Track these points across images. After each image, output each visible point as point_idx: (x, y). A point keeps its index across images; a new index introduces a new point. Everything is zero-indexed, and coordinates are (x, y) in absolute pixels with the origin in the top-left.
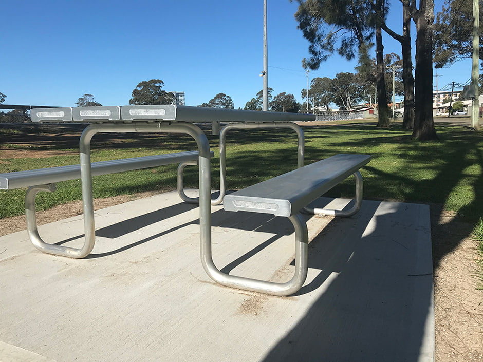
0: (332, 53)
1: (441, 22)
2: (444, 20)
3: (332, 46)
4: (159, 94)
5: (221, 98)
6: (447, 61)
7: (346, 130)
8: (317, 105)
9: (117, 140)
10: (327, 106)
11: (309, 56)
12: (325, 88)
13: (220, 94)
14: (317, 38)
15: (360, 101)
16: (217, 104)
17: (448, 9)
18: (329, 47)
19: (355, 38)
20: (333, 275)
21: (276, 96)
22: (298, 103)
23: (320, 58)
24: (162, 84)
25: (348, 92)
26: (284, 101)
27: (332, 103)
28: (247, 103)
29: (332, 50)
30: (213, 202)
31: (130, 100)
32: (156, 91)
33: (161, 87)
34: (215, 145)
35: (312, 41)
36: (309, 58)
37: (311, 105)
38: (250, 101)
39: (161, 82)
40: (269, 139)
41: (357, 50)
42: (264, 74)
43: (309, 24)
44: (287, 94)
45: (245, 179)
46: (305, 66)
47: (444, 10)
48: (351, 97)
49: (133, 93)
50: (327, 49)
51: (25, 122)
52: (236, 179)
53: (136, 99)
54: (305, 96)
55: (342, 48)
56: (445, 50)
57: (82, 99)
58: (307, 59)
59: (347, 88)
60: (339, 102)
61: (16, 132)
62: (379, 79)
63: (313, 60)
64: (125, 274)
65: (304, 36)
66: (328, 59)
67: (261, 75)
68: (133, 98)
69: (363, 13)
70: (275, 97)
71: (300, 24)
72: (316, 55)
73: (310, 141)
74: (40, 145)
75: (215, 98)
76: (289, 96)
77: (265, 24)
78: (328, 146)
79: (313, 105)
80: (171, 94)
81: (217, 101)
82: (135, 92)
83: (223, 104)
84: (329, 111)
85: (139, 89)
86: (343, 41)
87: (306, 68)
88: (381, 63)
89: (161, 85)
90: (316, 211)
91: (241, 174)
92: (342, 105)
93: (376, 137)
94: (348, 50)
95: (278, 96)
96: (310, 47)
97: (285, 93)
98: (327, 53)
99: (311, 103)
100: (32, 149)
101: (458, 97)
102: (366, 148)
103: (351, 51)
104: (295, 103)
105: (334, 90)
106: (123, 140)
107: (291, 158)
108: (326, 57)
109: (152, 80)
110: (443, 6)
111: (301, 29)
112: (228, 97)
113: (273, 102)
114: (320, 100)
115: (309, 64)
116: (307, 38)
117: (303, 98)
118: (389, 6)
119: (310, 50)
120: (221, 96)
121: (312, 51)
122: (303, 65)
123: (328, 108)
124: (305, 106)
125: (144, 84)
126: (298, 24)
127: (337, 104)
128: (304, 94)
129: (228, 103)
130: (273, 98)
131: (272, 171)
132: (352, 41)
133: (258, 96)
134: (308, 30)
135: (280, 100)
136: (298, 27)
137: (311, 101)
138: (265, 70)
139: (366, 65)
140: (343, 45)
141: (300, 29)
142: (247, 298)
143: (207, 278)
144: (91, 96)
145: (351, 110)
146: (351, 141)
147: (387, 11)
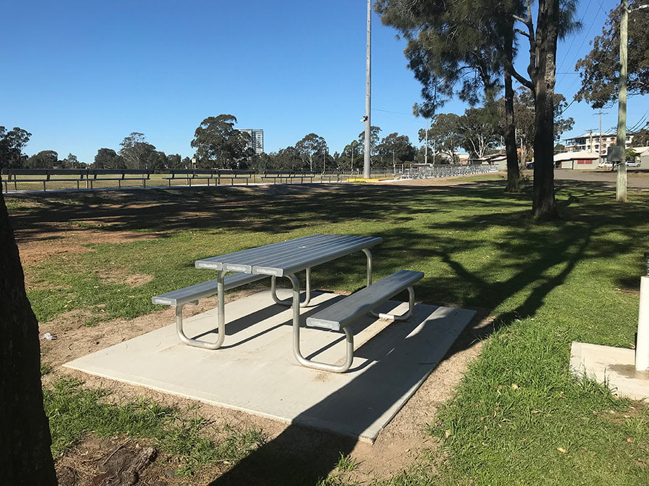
0: (451, 97)
1: (601, 49)
2: (604, 46)
3: (451, 89)
4: (230, 134)
5: (312, 139)
6: (609, 99)
7: (464, 198)
8: (439, 149)
9: (191, 213)
10: (453, 151)
11: (422, 101)
12: (450, 128)
13: (310, 134)
14: (431, 79)
15: (496, 145)
16: (305, 148)
17: (610, 31)
18: (447, 90)
19: (480, 78)
20: (374, 362)
21: (385, 138)
22: (415, 148)
23: (435, 104)
24: (234, 120)
25: (480, 134)
26: (395, 145)
27: (459, 147)
28: (346, 147)
29: (450, 93)
30: (301, 305)
31: (192, 142)
32: (226, 130)
33: (233, 124)
34: (303, 223)
35: (426, 84)
36: (422, 103)
37: (430, 149)
38: (350, 144)
39: (233, 118)
40: (366, 214)
41: (483, 93)
42: (366, 119)
43: (421, 62)
44: (399, 136)
45: (331, 277)
46: (416, 114)
47: (605, 33)
48: (484, 140)
49: (196, 132)
50: (443, 92)
51: (55, 168)
52: (322, 277)
53: (200, 141)
54: (423, 138)
55: (463, 91)
56: (605, 85)
57: (129, 139)
58: (419, 104)
59: (479, 128)
60: (468, 147)
61: (77, 203)
62: (508, 132)
63: (426, 105)
64: (246, 360)
65: (416, 77)
66: (446, 104)
67: (362, 120)
68: (196, 138)
69: (490, 49)
70: (383, 139)
71: (411, 62)
72: (430, 100)
73: (412, 219)
74: (110, 222)
75: (304, 140)
76: (402, 138)
77: (368, 57)
78: (429, 227)
79: (434, 151)
80: (246, 134)
81: (305, 144)
82: (199, 131)
83: (314, 148)
84: (456, 158)
85: (204, 127)
86: (465, 83)
87: (418, 115)
88: (510, 112)
89: (234, 122)
90: (381, 315)
91: (327, 270)
92: (473, 150)
93: (493, 212)
94: (471, 93)
95: (388, 138)
96: (423, 90)
97: (396, 134)
98: (443, 97)
99: (432, 148)
100: (104, 229)
101: (630, 141)
102: (469, 233)
103: (475, 95)
104: (409, 147)
105: (462, 131)
106: (198, 214)
107: (383, 247)
108: (442, 102)
109: (221, 115)
110: (604, 28)
111: (412, 69)
112: (321, 138)
113: (380, 146)
114: (443, 144)
115: (421, 111)
116: (420, 79)
117: (421, 140)
118: (518, 47)
119: (423, 93)
120: (311, 137)
121: (426, 95)
122: (414, 113)
123: (454, 155)
124: (422, 152)
125: (211, 121)
126: (408, 62)
127: (466, 151)
128: (422, 135)
129: (320, 146)
130: (381, 140)
131: (359, 266)
132: (476, 82)
133: (361, 138)
134: (421, 69)
135: (390, 143)
136: (408, 66)
137: (432, 145)
138: (367, 115)
139: (493, 114)
140: (465, 86)
141: (410, 68)
142: (319, 373)
143: (296, 362)
144: (140, 135)
145: (484, 159)
146: (458, 220)
147: (515, 54)
